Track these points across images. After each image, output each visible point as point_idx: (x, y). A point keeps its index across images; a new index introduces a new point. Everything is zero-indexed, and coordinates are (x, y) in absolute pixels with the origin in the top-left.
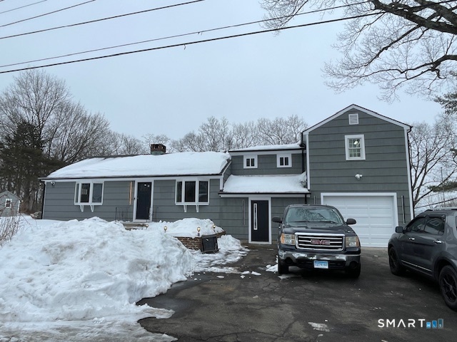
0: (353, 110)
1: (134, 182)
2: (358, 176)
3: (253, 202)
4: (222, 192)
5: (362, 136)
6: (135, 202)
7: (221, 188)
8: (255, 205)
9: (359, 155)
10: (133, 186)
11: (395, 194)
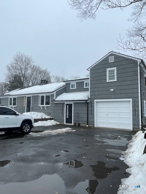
0: (111, 54)
1: (26, 97)
2: (112, 90)
3: (67, 105)
4: (54, 100)
5: (115, 68)
6: (26, 105)
7: (55, 99)
8: (68, 106)
9: (114, 79)
10: (25, 98)
11: (131, 100)
